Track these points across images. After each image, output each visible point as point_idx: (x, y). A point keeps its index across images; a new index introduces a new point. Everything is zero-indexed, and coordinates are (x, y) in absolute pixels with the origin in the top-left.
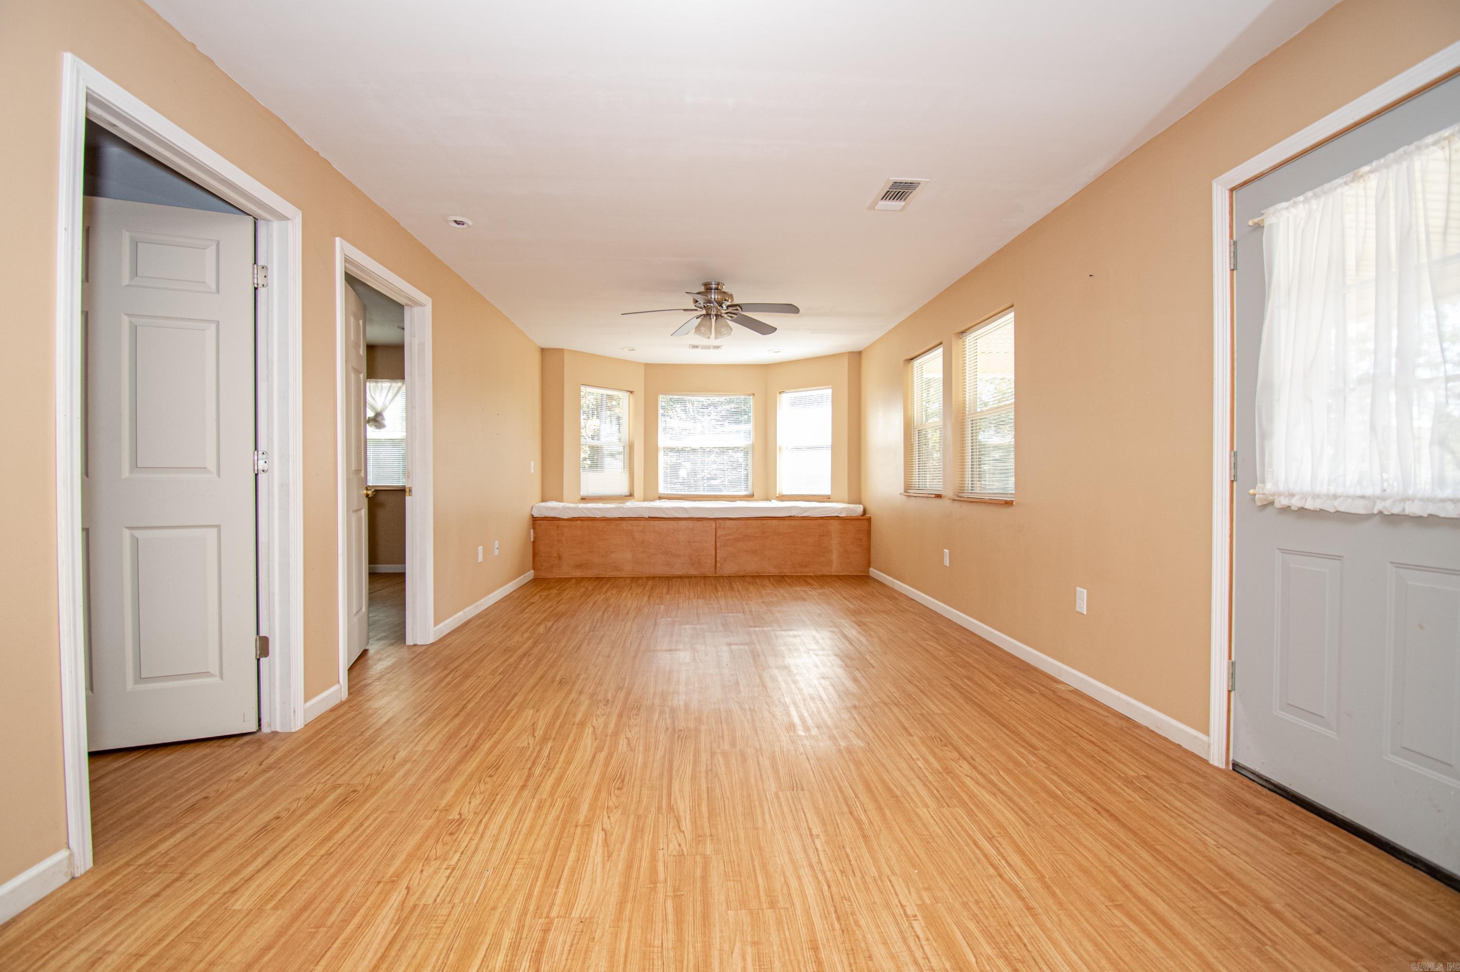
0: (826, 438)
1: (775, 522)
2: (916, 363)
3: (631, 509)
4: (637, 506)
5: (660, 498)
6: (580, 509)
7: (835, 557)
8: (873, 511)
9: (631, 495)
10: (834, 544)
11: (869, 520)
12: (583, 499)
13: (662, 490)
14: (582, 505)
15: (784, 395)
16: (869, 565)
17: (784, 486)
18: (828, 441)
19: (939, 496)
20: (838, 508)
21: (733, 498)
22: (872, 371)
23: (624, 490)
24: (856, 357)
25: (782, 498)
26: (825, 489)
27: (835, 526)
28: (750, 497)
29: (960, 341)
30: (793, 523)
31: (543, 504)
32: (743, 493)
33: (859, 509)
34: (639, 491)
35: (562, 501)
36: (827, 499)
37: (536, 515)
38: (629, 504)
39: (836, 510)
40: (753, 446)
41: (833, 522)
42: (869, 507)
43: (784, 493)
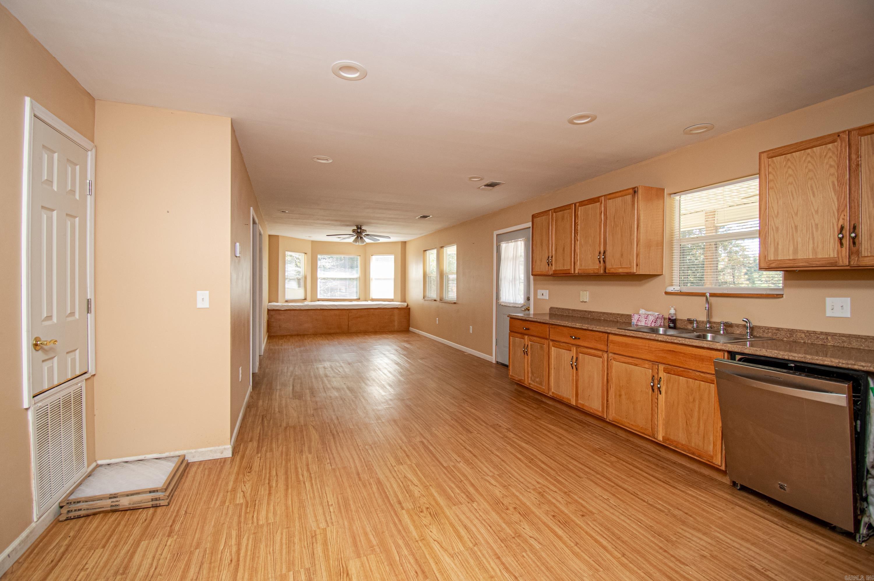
0: (392, 276)
1: (372, 310)
2: (427, 252)
3: (307, 305)
4: (309, 304)
5: (318, 300)
6: (289, 306)
7: (396, 323)
8: (411, 305)
9: (305, 299)
10: (396, 318)
11: (409, 309)
12: (287, 301)
13: (319, 297)
14: (286, 304)
15: (373, 257)
16: (409, 327)
17: (373, 295)
18: (393, 277)
19: (435, 300)
20: (397, 304)
21: (351, 300)
22: (411, 251)
23: (302, 297)
24: (404, 243)
25: (373, 300)
26: (392, 297)
27: (396, 312)
28: (358, 300)
29: (442, 249)
30: (379, 310)
31: (270, 304)
32: (355, 298)
33: (406, 304)
34: (309, 297)
35: (277, 302)
36: (392, 300)
37: (269, 309)
38: (306, 303)
39: (397, 305)
40: (360, 278)
41: (396, 310)
42: (409, 304)
43: (374, 298)
